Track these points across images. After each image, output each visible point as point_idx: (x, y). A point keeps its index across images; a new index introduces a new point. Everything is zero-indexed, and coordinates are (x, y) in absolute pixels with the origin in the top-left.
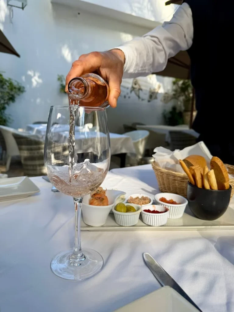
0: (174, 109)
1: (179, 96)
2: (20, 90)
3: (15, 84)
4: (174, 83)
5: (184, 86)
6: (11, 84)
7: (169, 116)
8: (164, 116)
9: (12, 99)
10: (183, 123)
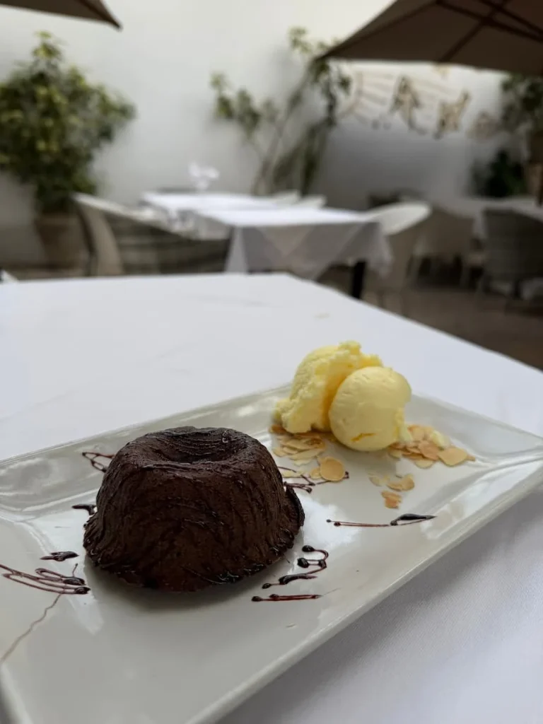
0: (502, 156)
1: (518, 123)
2: (125, 112)
3: (113, 98)
4: (506, 87)
5: (531, 95)
6: (103, 99)
7: (488, 174)
8: (476, 175)
9: (106, 134)
10: (524, 192)
